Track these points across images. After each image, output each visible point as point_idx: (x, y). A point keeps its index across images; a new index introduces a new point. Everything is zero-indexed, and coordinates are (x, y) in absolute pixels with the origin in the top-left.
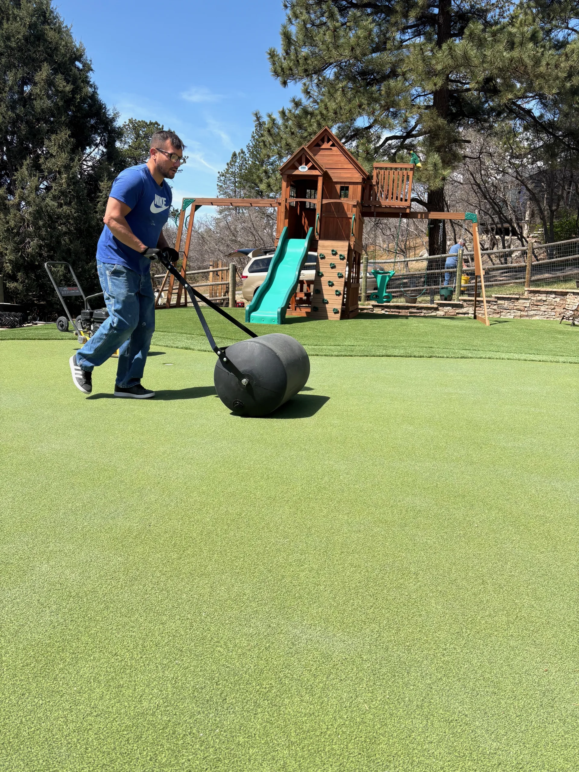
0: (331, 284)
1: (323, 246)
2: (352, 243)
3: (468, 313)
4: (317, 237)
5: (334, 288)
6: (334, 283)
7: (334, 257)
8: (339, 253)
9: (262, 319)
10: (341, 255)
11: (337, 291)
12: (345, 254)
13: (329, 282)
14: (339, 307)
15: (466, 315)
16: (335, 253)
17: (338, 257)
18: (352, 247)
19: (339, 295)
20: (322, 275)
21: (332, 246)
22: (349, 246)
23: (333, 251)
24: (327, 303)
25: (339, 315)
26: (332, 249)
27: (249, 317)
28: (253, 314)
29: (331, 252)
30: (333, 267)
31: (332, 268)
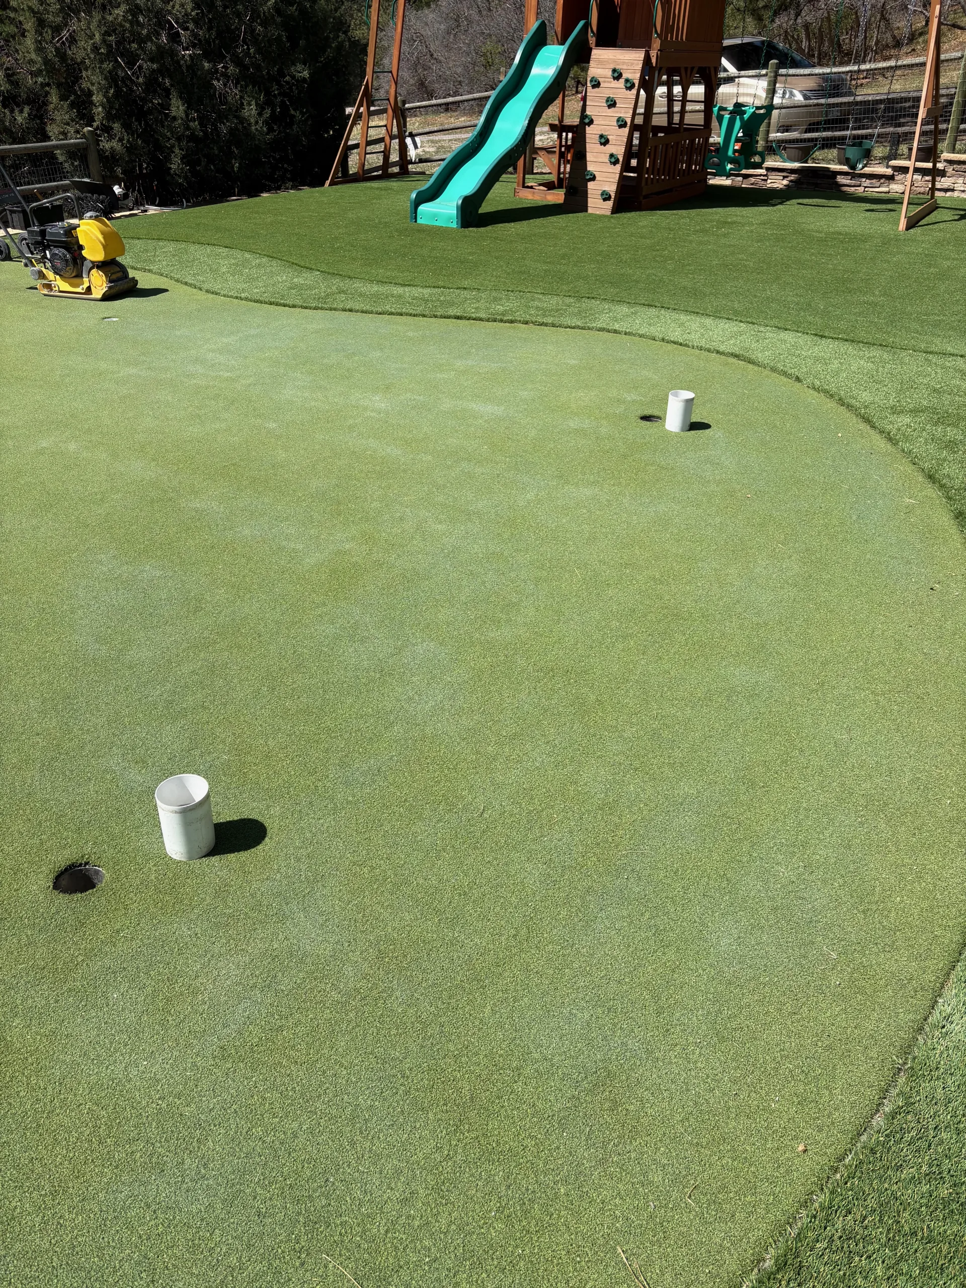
0: (604, 141)
1: (600, 62)
2: (653, 54)
3: (953, 190)
4: (592, 41)
5: (610, 149)
6: (610, 137)
7: (615, 84)
8: (625, 76)
9: (435, 216)
10: (627, 81)
11: (612, 156)
12: (636, 77)
13: (601, 136)
14: (612, 188)
15: (949, 194)
16: (617, 75)
17: (621, 83)
18: (654, 60)
19: (616, 162)
20: (591, 122)
21: (614, 61)
22: (647, 59)
23: (614, 71)
24: (593, 178)
25: (610, 204)
26: (612, 67)
27: (416, 212)
28: (423, 208)
29: (610, 73)
30: (612, 104)
31: (610, 106)
